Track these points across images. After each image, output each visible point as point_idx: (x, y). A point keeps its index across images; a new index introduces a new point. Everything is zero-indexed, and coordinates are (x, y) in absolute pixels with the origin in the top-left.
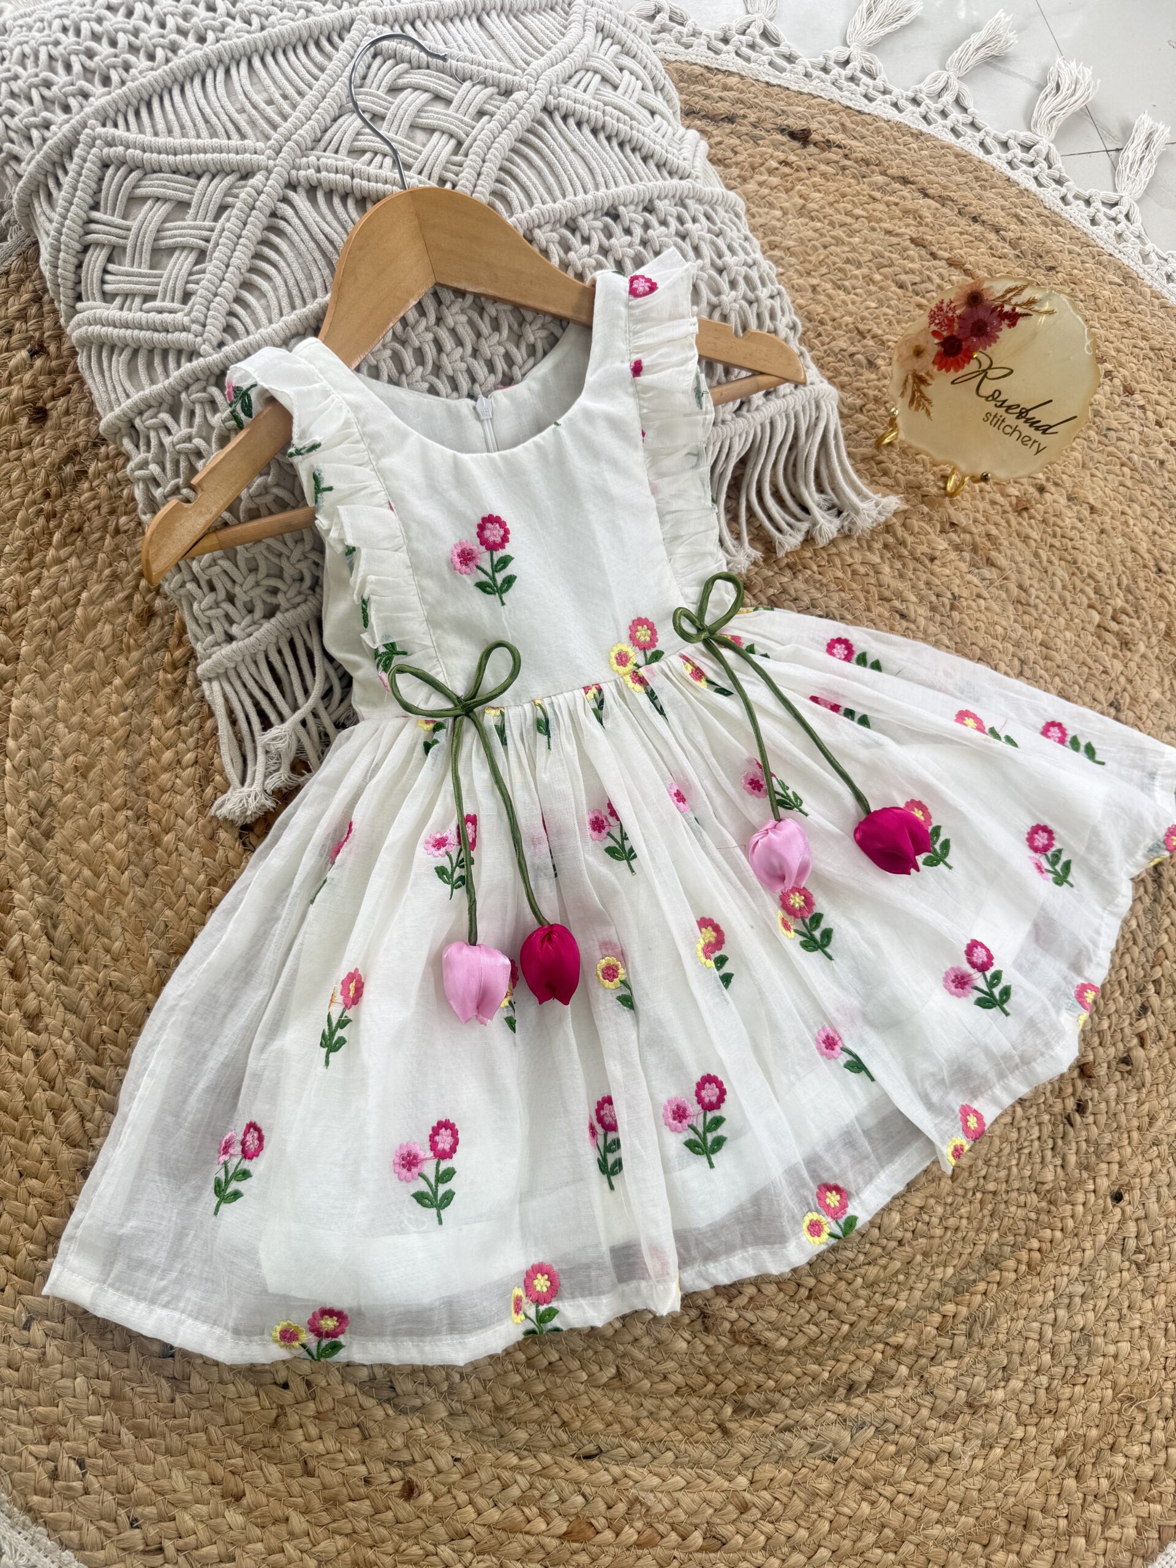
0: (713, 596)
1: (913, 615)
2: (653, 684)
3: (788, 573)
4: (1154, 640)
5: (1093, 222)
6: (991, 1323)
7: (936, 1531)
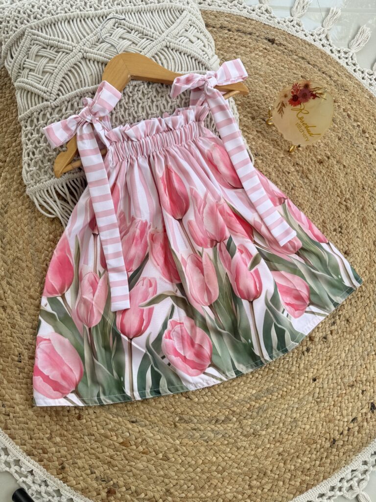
4: (357, 210)
5: (363, 78)
6: (266, 410)
7: (236, 470)
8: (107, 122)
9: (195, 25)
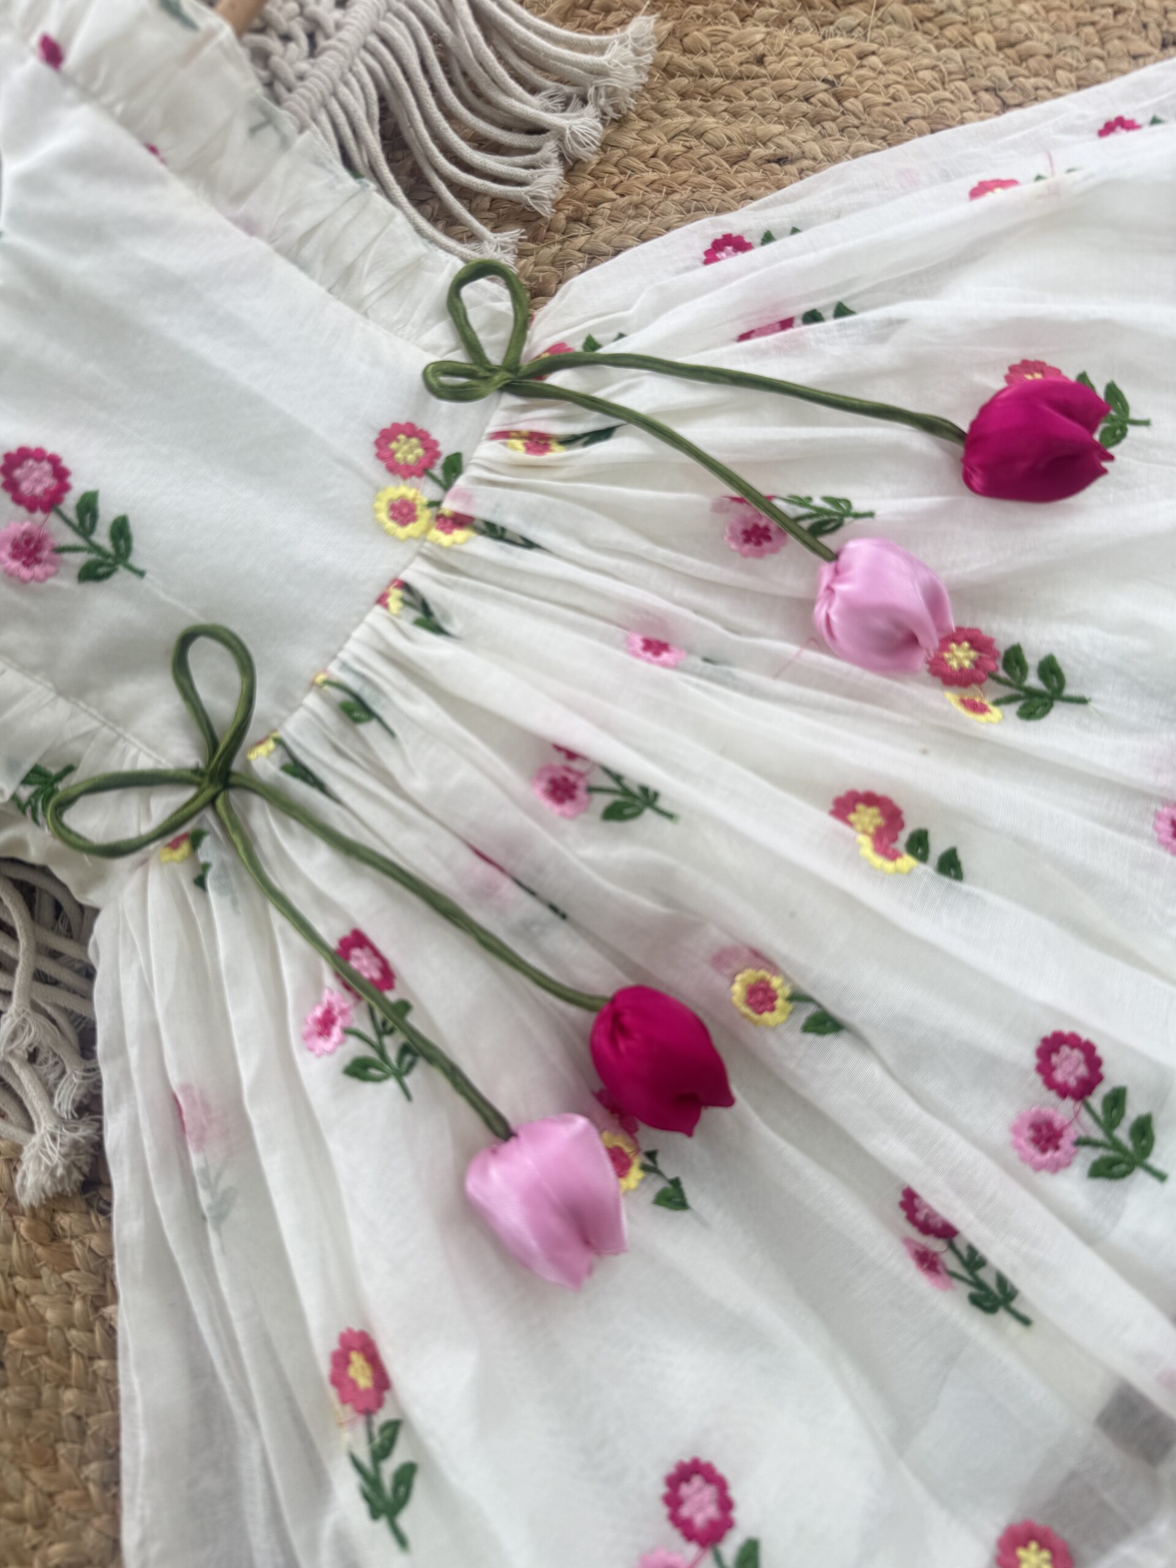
0: (476, 319)
1: (794, 150)
2: (481, 510)
3: (580, 229)
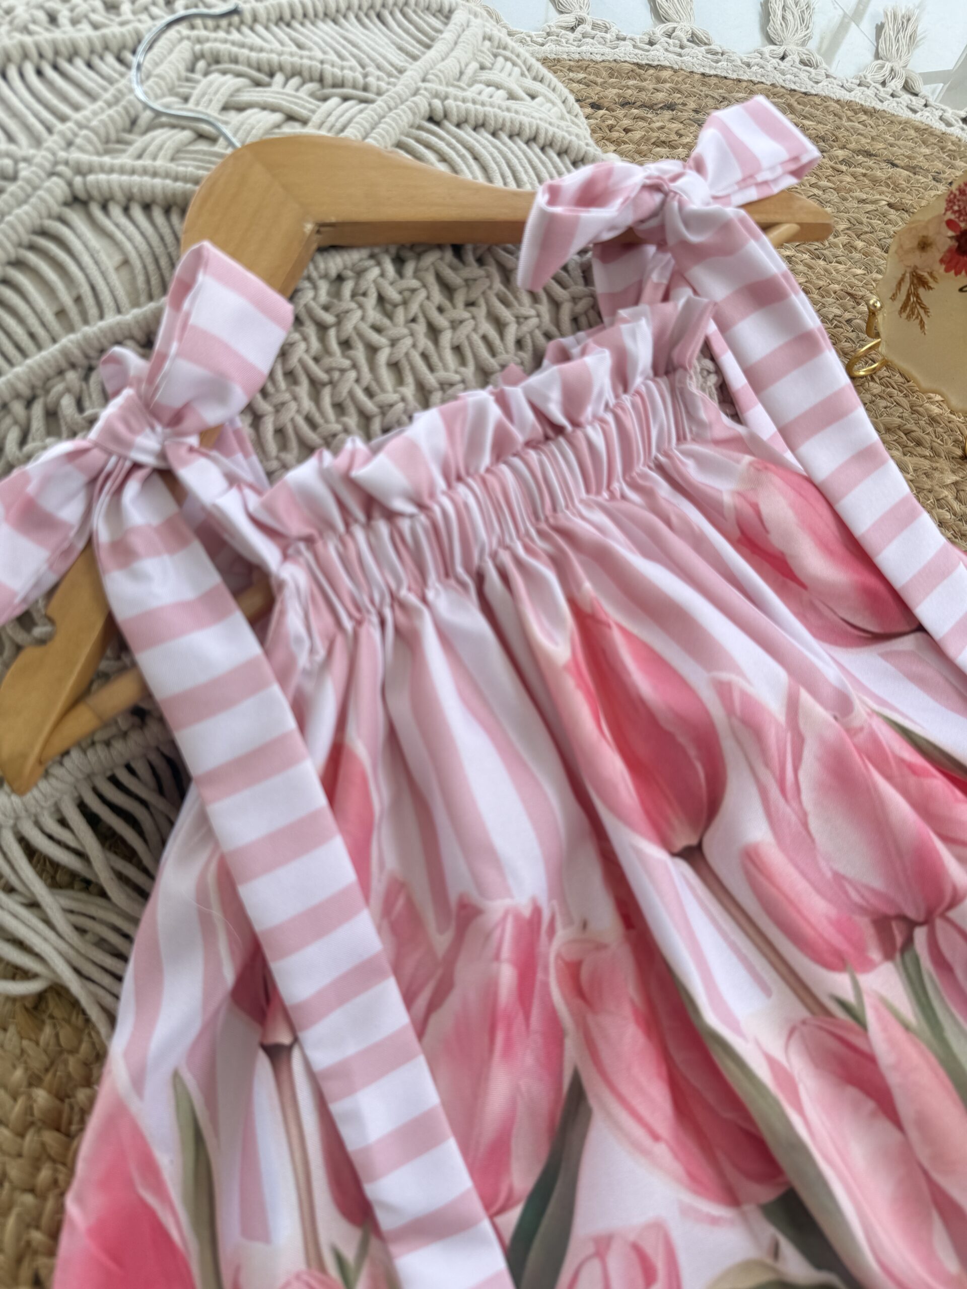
8: (240, 456)
9: (508, 53)
